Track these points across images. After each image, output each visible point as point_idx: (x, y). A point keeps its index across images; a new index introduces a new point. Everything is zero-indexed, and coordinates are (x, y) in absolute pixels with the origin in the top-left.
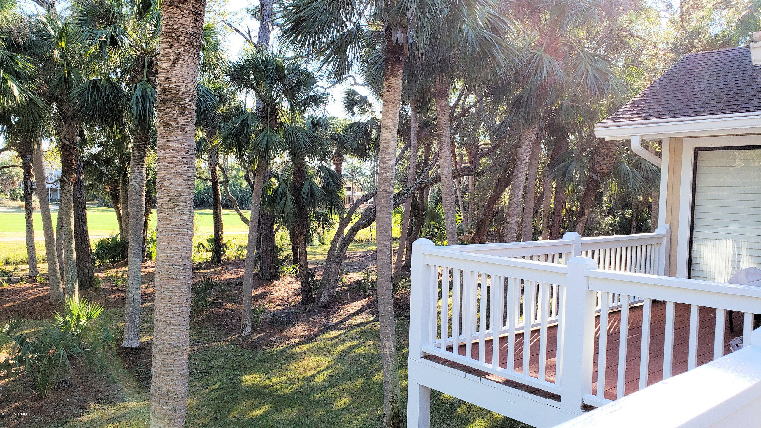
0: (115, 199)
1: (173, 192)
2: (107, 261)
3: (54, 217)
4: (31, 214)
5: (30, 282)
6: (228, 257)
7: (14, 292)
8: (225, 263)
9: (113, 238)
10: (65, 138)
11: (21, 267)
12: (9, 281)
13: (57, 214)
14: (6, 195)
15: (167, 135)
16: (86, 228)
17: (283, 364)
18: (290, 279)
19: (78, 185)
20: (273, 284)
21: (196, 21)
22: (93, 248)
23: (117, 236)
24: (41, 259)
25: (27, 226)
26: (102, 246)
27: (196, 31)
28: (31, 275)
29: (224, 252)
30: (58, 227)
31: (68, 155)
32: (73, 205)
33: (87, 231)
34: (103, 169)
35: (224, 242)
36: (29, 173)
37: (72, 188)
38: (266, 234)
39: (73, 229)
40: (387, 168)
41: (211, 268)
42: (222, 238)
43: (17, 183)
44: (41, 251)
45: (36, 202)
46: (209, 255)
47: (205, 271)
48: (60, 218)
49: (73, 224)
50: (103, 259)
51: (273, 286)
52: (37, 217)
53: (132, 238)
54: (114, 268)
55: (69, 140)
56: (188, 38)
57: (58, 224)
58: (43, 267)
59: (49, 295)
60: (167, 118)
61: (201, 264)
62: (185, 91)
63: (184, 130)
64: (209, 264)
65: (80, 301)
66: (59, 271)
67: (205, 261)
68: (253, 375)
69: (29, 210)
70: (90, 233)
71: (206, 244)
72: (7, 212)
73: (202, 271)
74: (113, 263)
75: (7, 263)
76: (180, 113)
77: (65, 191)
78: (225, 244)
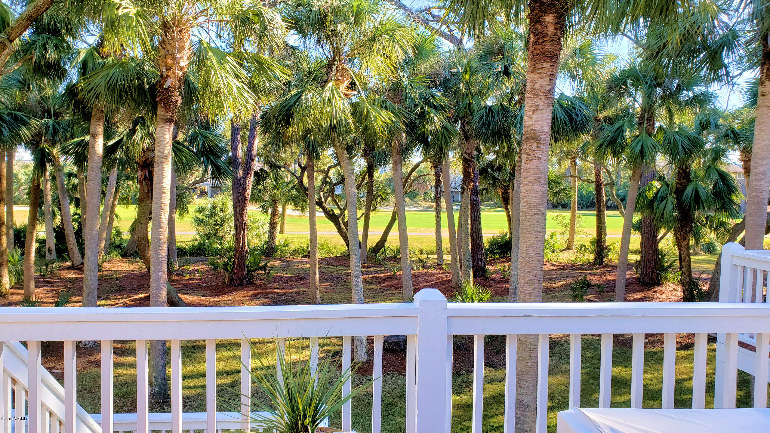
0: (506, 201)
1: (531, 202)
2: (497, 257)
3: (456, 215)
4: (440, 213)
5: (438, 269)
6: (610, 260)
7: (427, 275)
8: (607, 266)
9: (503, 236)
10: (466, 153)
11: (432, 256)
12: (423, 267)
13: (458, 213)
14: (421, 197)
15: (528, 162)
16: (480, 226)
17: (652, 364)
18: (674, 287)
19: (475, 191)
20: (654, 290)
21: (550, 80)
22: (486, 244)
23: (506, 234)
24: (445, 251)
25: (436, 224)
26: (494, 243)
27: (550, 87)
28: (439, 263)
29: (607, 255)
30: (458, 225)
31: (467, 167)
32: (470, 207)
33: (480, 229)
34: (497, 175)
35: (607, 245)
36: (439, 180)
37: (470, 193)
38: (648, 237)
39: (470, 227)
40: (759, 173)
41: (592, 269)
42: (605, 241)
43: (429, 187)
44: (446, 245)
45: (443, 203)
46: (591, 257)
47: (586, 272)
48: (460, 217)
49: (470, 222)
50: (494, 254)
51: (654, 292)
52: (444, 216)
53: (514, 235)
54: (503, 262)
55: (469, 154)
56: (544, 93)
57: (459, 223)
58: (447, 258)
59: (451, 280)
60: (528, 151)
61: (583, 265)
62: (541, 131)
63: (540, 158)
64: (591, 265)
65: (473, 285)
66: (458, 261)
67: (587, 262)
68: (620, 368)
69: (438, 211)
70: (483, 231)
71: (589, 245)
72: (423, 211)
73: (583, 271)
74: (502, 258)
75: (422, 253)
76: (537, 147)
77: (464, 196)
78: (607, 247)
